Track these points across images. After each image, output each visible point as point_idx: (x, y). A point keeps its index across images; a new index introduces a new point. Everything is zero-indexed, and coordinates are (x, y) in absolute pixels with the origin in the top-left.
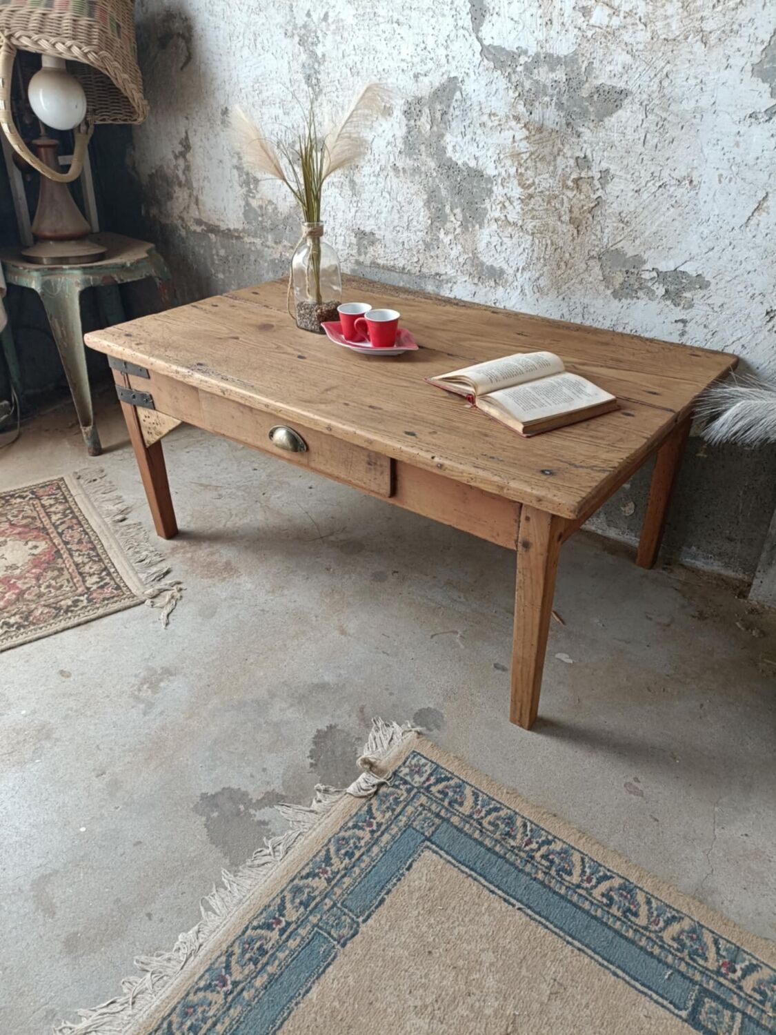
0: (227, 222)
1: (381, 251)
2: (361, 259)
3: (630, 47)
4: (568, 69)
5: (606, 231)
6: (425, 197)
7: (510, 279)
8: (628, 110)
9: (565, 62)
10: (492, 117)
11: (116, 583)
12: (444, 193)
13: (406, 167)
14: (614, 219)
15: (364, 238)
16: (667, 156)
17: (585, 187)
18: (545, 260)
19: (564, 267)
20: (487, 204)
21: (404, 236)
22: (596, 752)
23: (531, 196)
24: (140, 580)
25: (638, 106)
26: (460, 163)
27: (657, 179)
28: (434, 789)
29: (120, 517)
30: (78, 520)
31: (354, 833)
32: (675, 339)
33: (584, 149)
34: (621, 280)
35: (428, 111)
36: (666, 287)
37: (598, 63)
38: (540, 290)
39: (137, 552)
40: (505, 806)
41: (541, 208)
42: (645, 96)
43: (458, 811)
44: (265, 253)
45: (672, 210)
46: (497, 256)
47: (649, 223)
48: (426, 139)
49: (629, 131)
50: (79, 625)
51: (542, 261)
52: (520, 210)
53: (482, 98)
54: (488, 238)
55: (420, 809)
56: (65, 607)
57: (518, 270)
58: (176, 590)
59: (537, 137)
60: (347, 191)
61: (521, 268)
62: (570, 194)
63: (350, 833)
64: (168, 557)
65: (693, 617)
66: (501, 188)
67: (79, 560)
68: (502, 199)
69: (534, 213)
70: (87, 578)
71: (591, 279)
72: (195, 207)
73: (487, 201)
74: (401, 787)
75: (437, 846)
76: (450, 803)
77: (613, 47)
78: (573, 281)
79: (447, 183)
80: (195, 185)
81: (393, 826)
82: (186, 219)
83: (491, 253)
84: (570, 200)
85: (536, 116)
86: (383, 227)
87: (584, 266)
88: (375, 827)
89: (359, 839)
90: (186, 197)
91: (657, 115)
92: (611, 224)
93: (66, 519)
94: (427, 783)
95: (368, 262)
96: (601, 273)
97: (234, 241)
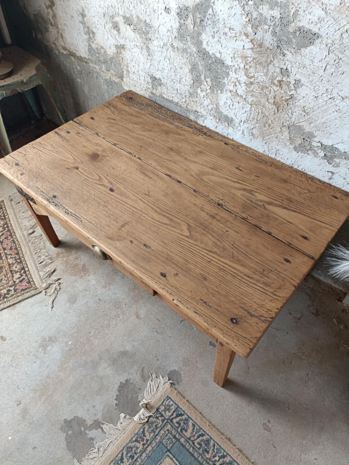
0: (79, 53)
1: (165, 90)
2: (154, 91)
3: (324, 6)
4: (282, 11)
5: (295, 114)
6: (190, 67)
7: (237, 125)
8: (318, 47)
9: (281, 6)
10: (231, 30)
11: (28, 279)
12: (201, 68)
13: (179, 47)
14: (300, 109)
15: (155, 81)
16: (338, 82)
17: (285, 87)
18: (257, 120)
19: (268, 127)
20: (226, 81)
21: (178, 86)
22: (252, 403)
23: (252, 83)
24: (40, 276)
25: (324, 45)
26: (210, 53)
27: (329, 93)
28: (175, 421)
29: (31, 231)
30: (10, 233)
31: (135, 444)
32: (326, 180)
33: (286, 64)
34: (300, 142)
35: (192, 17)
36: (325, 152)
37: (302, 12)
38: (253, 135)
39: (40, 257)
40: (207, 434)
41: (257, 91)
42: (330, 41)
43: (184, 435)
44: (101, 74)
45: (335, 113)
46: (230, 111)
47: (320, 117)
48: (191, 34)
49: (316, 60)
50: (10, 306)
51: (255, 120)
52: (245, 89)
53: (225, 16)
54: (225, 100)
55: (167, 432)
56: (3, 294)
57: (241, 121)
58: (57, 284)
59: (258, 49)
60: (145, 52)
61: (243, 121)
62: (275, 87)
63: (133, 444)
64: (55, 260)
65: (313, 314)
66: (234, 73)
67: (10, 261)
68: (235, 81)
69: (253, 93)
70: (14, 274)
71: (282, 137)
72: (61, 39)
73: (226, 79)
74: (160, 418)
75: (172, 455)
76: (181, 430)
77: (314, 3)
78: (272, 135)
79: (203, 63)
80: (60, 27)
81: (153, 442)
82: (57, 45)
83: (227, 108)
84: (275, 91)
85: (258, 36)
86: (166, 77)
87: (280, 130)
88: (145, 442)
89: (137, 448)
90: (56, 33)
91: (336, 55)
92: (298, 111)
93: (4, 232)
94: (172, 417)
95: (158, 94)
96: (288, 136)
97: (84, 64)
